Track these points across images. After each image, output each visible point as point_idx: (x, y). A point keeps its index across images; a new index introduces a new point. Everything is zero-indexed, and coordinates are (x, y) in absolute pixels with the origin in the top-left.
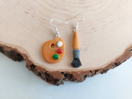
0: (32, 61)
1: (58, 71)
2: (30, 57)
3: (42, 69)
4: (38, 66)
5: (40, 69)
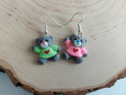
0: (18, 79)
1: (50, 92)
2: (15, 73)
3: (30, 88)
4: (25, 85)
5: (28, 89)
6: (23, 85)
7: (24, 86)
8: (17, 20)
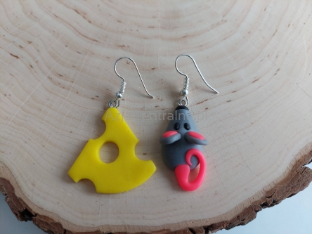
6: (36, 214)
7: (38, 217)
8: (32, 67)
